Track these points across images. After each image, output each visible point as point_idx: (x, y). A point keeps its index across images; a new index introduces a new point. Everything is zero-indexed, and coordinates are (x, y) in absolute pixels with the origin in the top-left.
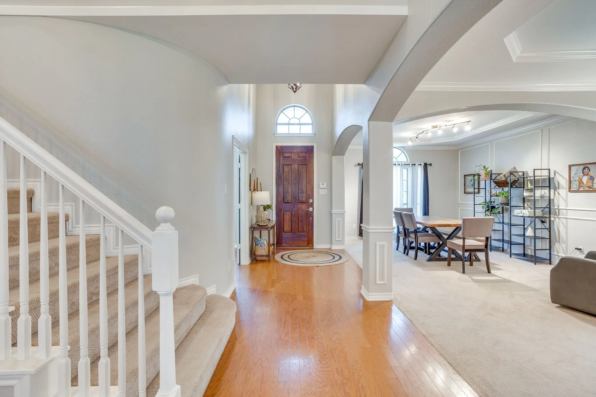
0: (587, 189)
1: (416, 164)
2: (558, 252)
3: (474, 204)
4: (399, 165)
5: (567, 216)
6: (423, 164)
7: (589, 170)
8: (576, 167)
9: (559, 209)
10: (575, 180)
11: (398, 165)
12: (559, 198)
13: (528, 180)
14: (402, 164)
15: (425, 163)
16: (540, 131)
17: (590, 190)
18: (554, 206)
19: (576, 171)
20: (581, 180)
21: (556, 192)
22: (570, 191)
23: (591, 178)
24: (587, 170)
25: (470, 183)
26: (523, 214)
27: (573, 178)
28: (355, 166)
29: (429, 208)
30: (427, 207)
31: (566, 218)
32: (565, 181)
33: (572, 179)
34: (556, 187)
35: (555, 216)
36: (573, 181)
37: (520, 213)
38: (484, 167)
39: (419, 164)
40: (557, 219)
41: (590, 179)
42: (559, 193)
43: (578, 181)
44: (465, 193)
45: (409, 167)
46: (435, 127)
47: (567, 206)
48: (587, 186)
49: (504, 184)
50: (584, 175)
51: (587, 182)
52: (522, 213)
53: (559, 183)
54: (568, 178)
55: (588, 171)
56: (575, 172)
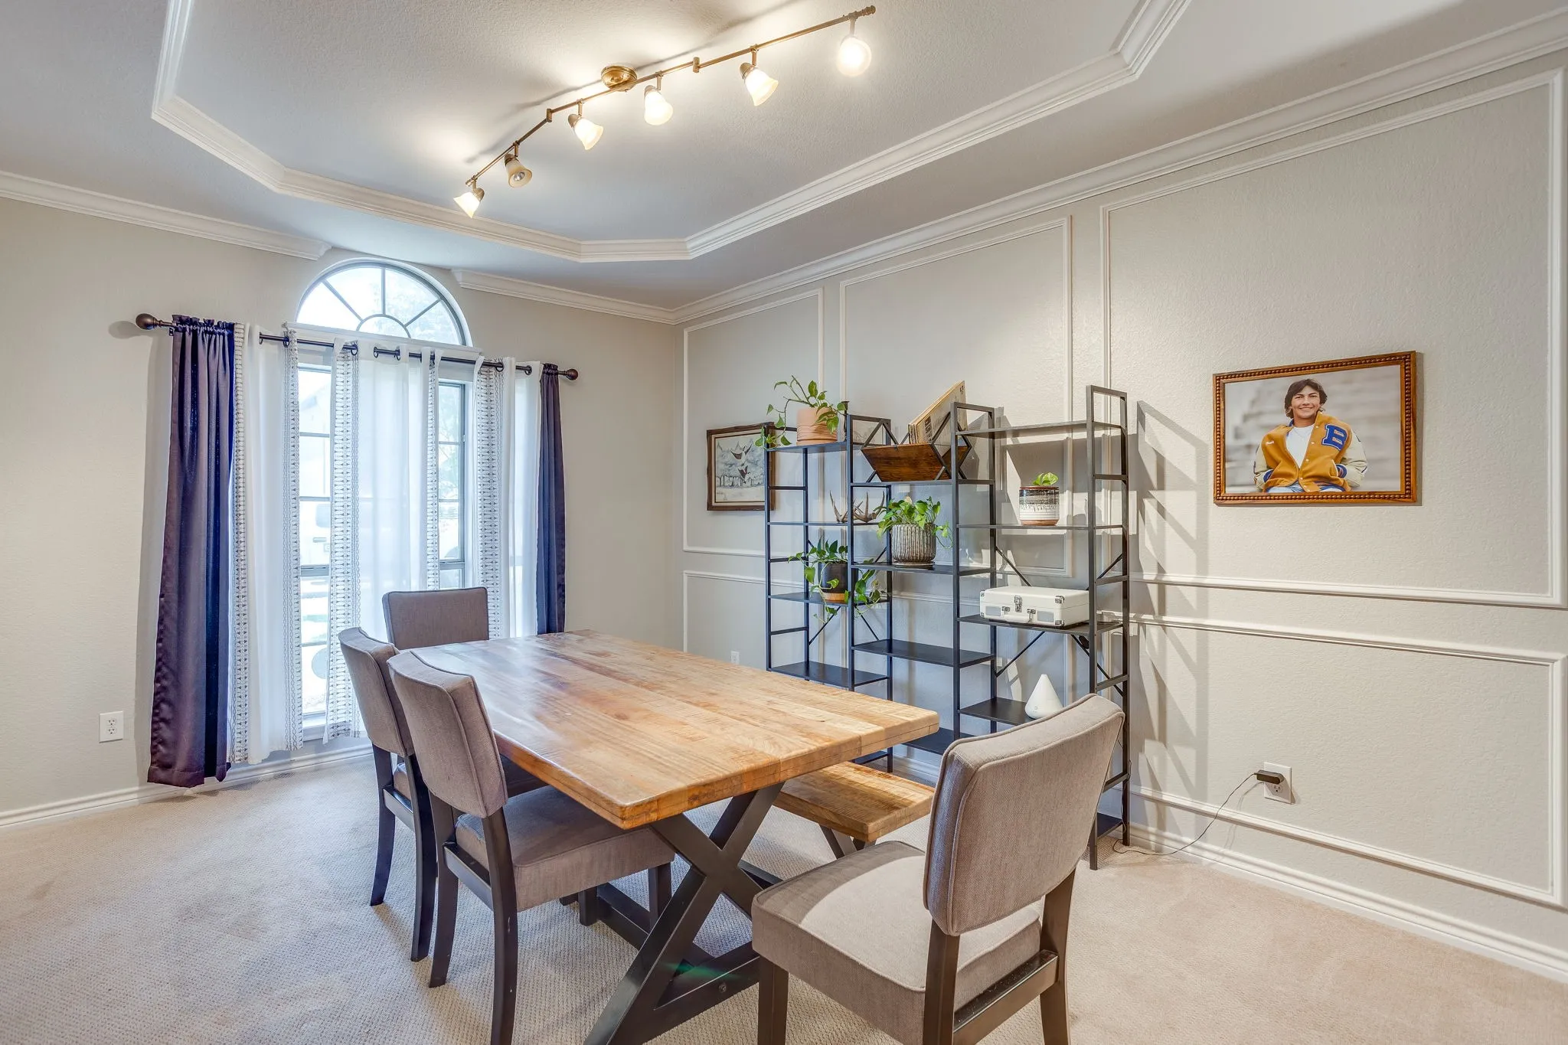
0: (1312, 488)
1: (506, 361)
2: (1156, 786)
3: (770, 561)
4: (420, 356)
5: (1206, 616)
6: (537, 368)
7: (1323, 398)
8: (1250, 387)
9: (1162, 586)
10: (1249, 447)
11: (412, 355)
12: (1162, 529)
13: (1004, 449)
14: (433, 358)
15: (547, 366)
16: (1065, 222)
17: (1327, 494)
18: (1140, 569)
19: (1253, 402)
20: (1279, 444)
21: (1146, 501)
22: (1221, 499)
23: (1331, 434)
24: (1311, 396)
25: (731, 465)
26: (1032, 612)
27: (1237, 435)
28: (121, 330)
29: (563, 579)
30: (559, 574)
31: (1200, 628)
32: (1192, 450)
33: (1230, 440)
34: (1150, 482)
35: (1145, 617)
36: (1237, 449)
37: (1013, 607)
38: (812, 388)
39: (520, 364)
40: (1154, 631)
41: (1328, 441)
42: (1161, 510)
43: (1265, 448)
44: (710, 507)
45: (472, 371)
46: (625, 76)
47: (1203, 567)
48: (1311, 474)
49: (914, 464)
50: (1294, 419)
51: (1310, 455)
52: (1024, 609)
53: (1161, 461)
54: (1208, 437)
55: (1316, 401)
56: (1245, 408)
